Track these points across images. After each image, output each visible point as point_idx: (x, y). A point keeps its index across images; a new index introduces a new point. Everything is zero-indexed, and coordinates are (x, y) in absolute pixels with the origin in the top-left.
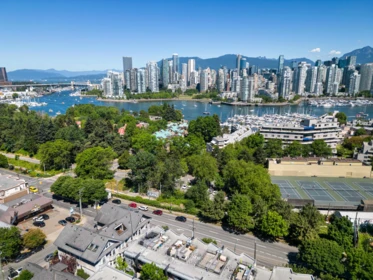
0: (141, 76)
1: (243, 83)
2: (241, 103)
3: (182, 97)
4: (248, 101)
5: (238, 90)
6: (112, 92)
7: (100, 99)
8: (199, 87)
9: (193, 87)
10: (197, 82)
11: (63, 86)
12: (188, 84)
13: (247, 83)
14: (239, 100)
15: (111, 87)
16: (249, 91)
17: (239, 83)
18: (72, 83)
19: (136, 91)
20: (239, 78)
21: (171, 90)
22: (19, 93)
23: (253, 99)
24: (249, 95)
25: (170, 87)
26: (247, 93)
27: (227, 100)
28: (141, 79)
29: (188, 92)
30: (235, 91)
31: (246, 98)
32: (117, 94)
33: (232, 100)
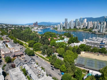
0: (68, 24)
1: (101, 26)
2: (99, 33)
3: (80, 30)
4: (102, 33)
5: (99, 29)
6: (59, 28)
7: (56, 30)
8: (87, 27)
9: (85, 27)
10: (86, 26)
11: (49, 27)
12: (84, 26)
13: (102, 27)
14: (99, 32)
15: (59, 27)
16: (103, 29)
17: (100, 26)
18: (52, 26)
19: (66, 28)
20: (100, 25)
21: (77, 28)
22: (38, 28)
23: (104, 32)
24: (103, 31)
25: (77, 27)
26: (102, 30)
27: (94, 32)
28: (68, 25)
29: (83, 29)
30: (98, 29)
31: (102, 31)
32: (60, 29)
33: (96, 32)
